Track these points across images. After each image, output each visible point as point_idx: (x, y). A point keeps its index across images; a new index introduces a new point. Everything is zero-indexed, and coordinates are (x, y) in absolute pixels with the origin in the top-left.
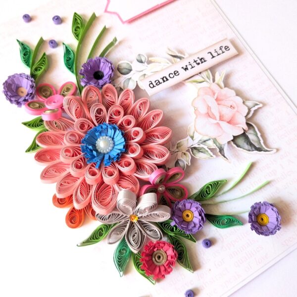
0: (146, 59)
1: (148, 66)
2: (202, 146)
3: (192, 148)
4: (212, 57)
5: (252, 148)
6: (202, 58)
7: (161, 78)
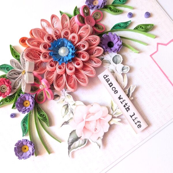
0: (125, 72)
1: (121, 74)
2: (69, 111)
3: (67, 105)
4: (131, 115)
5: (70, 143)
6: (129, 109)
7: (111, 82)
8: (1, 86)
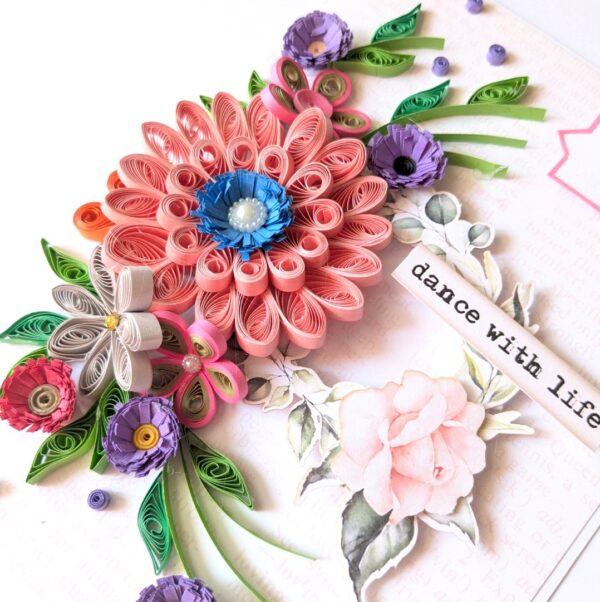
0: (483, 244)
1: (469, 253)
2: (318, 426)
3: (304, 406)
4: (553, 388)
5: (352, 552)
6: (538, 366)
7: (445, 286)
8: (34, 393)
